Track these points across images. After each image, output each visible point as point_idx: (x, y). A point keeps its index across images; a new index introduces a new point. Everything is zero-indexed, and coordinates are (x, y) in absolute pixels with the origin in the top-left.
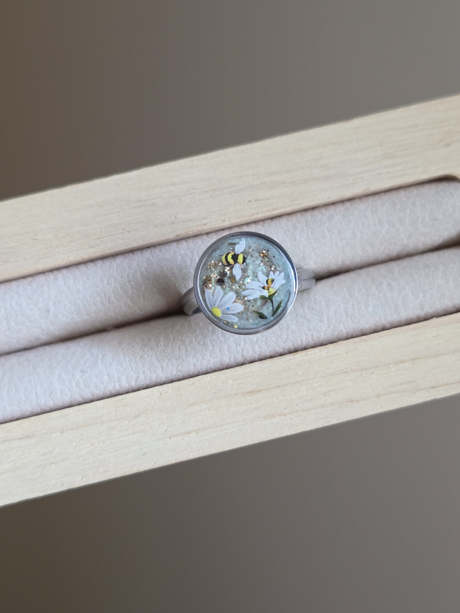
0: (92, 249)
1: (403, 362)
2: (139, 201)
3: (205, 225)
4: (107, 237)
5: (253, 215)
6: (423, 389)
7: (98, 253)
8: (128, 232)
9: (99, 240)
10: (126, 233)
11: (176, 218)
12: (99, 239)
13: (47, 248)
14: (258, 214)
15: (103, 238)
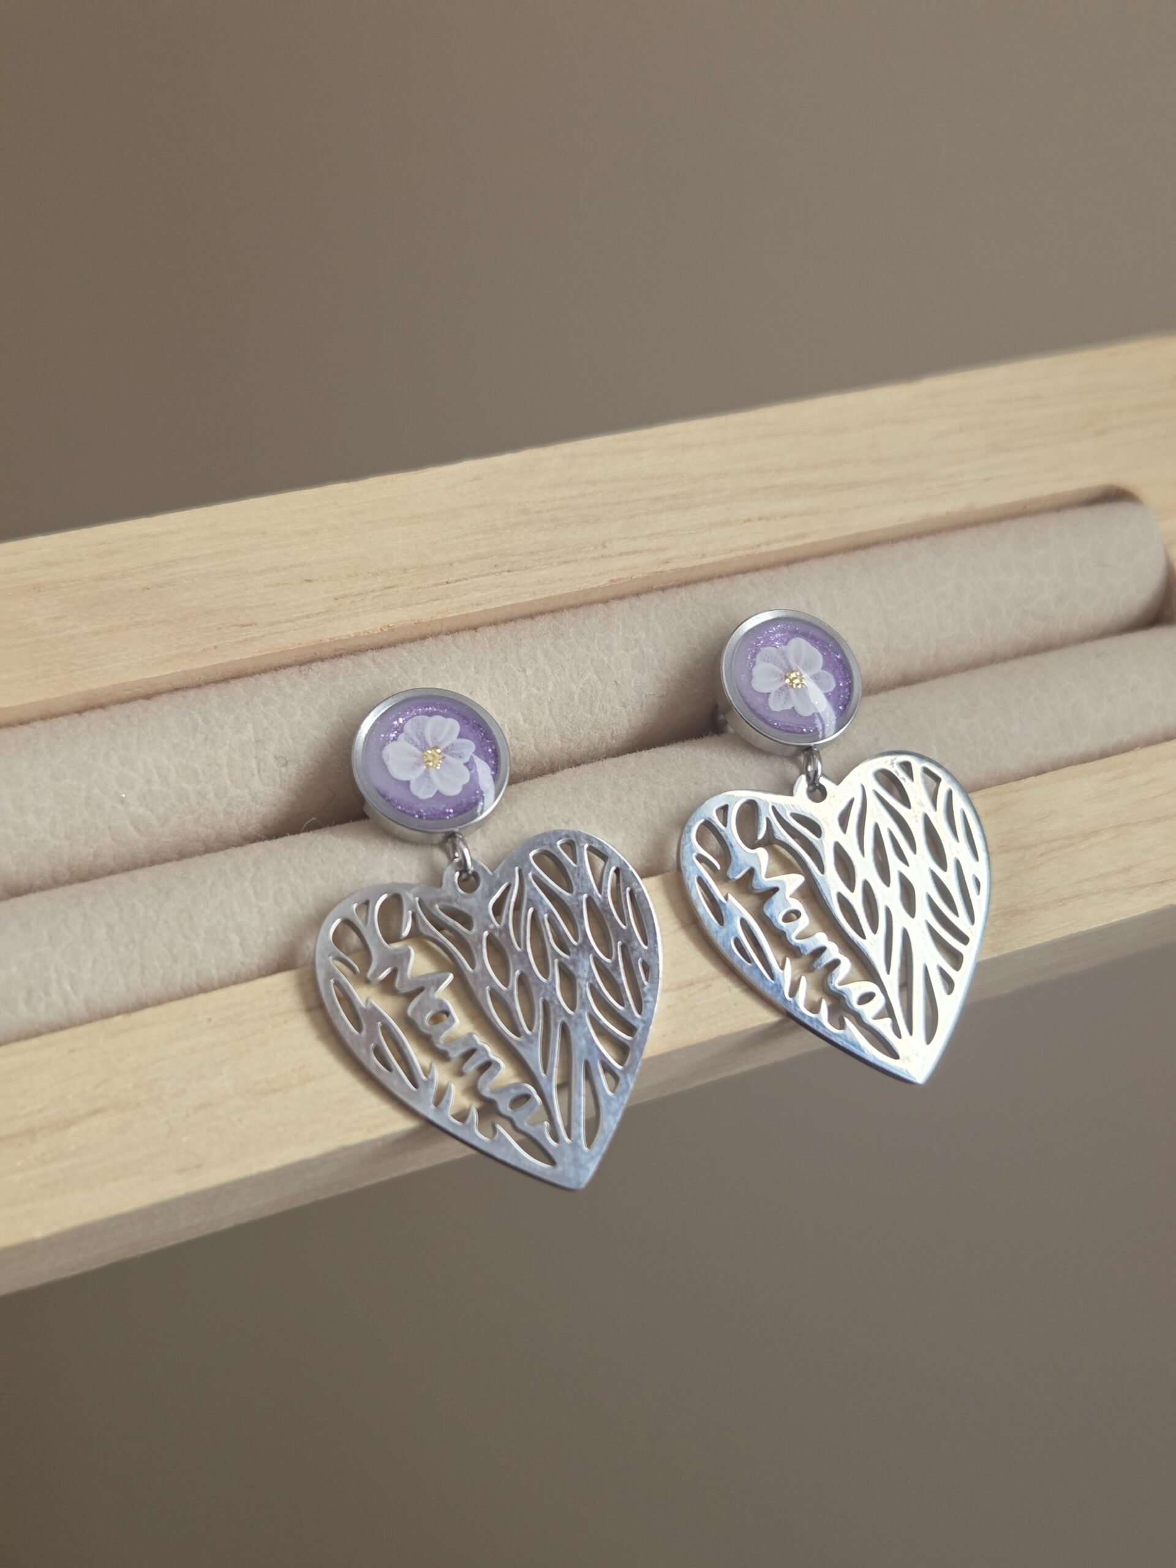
0: (436, 603)
1: (1096, 832)
2: (525, 512)
3: (667, 562)
4: (466, 579)
5: (759, 546)
6: (1143, 886)
7: (449, 611)
8: (509, 571)
9: (448, 585)
10: (506, 574)
11: (604, 546)
12: (447, 583)
13: (336, 599)
14: (768, 544)
15: (457, 581)
